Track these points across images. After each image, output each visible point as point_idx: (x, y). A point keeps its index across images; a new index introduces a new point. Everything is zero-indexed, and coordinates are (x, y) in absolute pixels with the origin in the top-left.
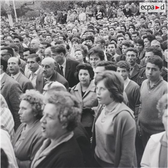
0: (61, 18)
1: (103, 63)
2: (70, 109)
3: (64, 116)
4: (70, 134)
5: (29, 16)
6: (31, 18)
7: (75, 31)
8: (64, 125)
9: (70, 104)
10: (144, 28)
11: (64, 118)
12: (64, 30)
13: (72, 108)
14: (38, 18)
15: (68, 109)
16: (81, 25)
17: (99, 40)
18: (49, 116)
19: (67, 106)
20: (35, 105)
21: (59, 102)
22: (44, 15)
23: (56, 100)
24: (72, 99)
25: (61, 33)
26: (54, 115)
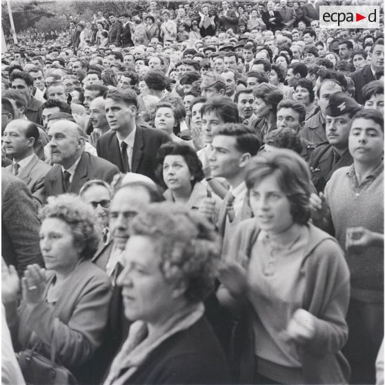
0: (118, 34)
1: (234, 129)
2: (189, 244)
3: (172, 264)
4: (195, 310)
5: (44, 30)
6: (47, 34)
7: (156, 64)
8: (177, 287)
9: (187, 234)
10: (313, 56)
11: (175, 269)
12: (128, 60)
13: (194, 242)
14: (64, 34)
15: (183, 245)
16: (165, 49)
17: (211, 84)
18: (138, 267)
19: (178, 238)
20: (80, 225)
21: (158, 232)
22: (79, 28)
23: (150, 226)
24: (191, 220)
25: (122, 69)
26: (150, 264)
